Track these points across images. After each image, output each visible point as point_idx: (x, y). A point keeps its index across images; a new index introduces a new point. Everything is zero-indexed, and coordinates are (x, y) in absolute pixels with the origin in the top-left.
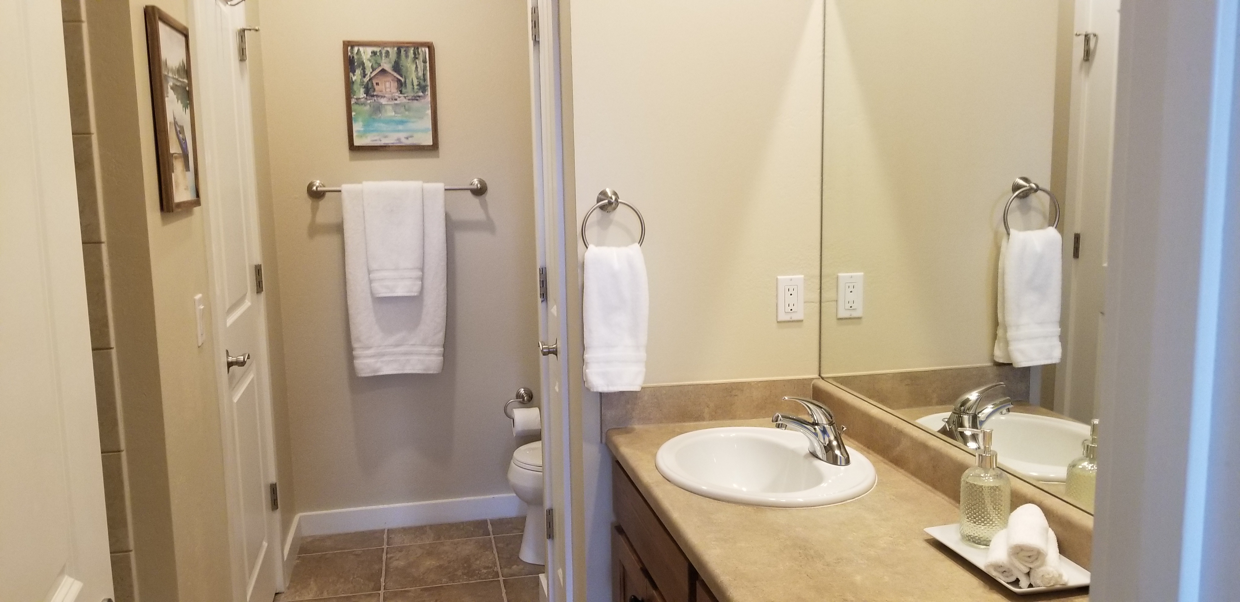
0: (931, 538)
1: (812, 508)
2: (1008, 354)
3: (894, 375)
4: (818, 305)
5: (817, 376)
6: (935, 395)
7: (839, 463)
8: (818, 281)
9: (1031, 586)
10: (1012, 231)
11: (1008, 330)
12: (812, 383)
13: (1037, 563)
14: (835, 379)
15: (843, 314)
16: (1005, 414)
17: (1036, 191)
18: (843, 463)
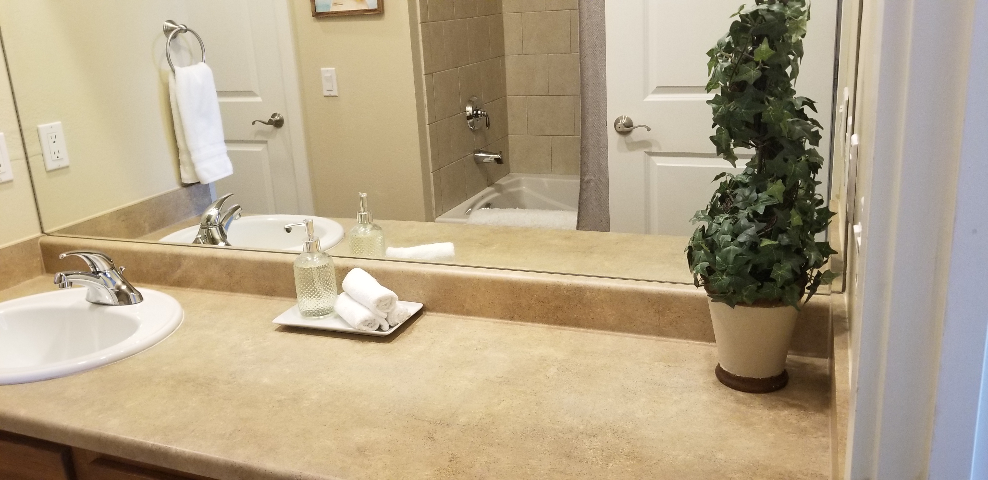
0: (280, 326)
1: (153, 346)
2: (195, 174)
3: (111, 214)
4: (24, 161)
5: (39, 234)
6: (147, 225)
7: (133, 302)
8: (18, 136)
9: (390, 327)
10: (176, 68)
11: (192, 153)
12: (39, 242)
13: (392, 308)
14: (59, 231)
15: (51, 165)
16: (238, 219)
17: (186, 31)
18: (138, 301)
